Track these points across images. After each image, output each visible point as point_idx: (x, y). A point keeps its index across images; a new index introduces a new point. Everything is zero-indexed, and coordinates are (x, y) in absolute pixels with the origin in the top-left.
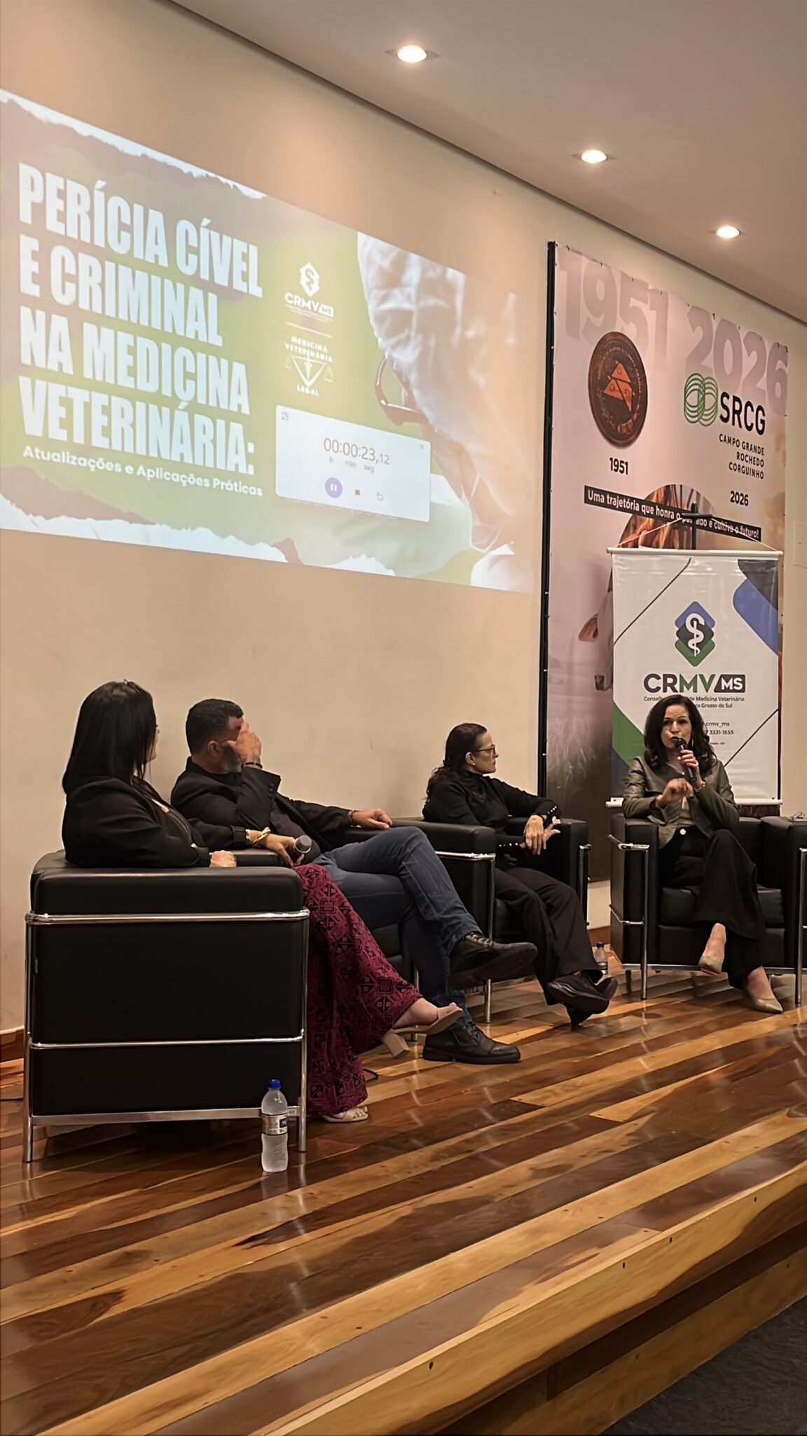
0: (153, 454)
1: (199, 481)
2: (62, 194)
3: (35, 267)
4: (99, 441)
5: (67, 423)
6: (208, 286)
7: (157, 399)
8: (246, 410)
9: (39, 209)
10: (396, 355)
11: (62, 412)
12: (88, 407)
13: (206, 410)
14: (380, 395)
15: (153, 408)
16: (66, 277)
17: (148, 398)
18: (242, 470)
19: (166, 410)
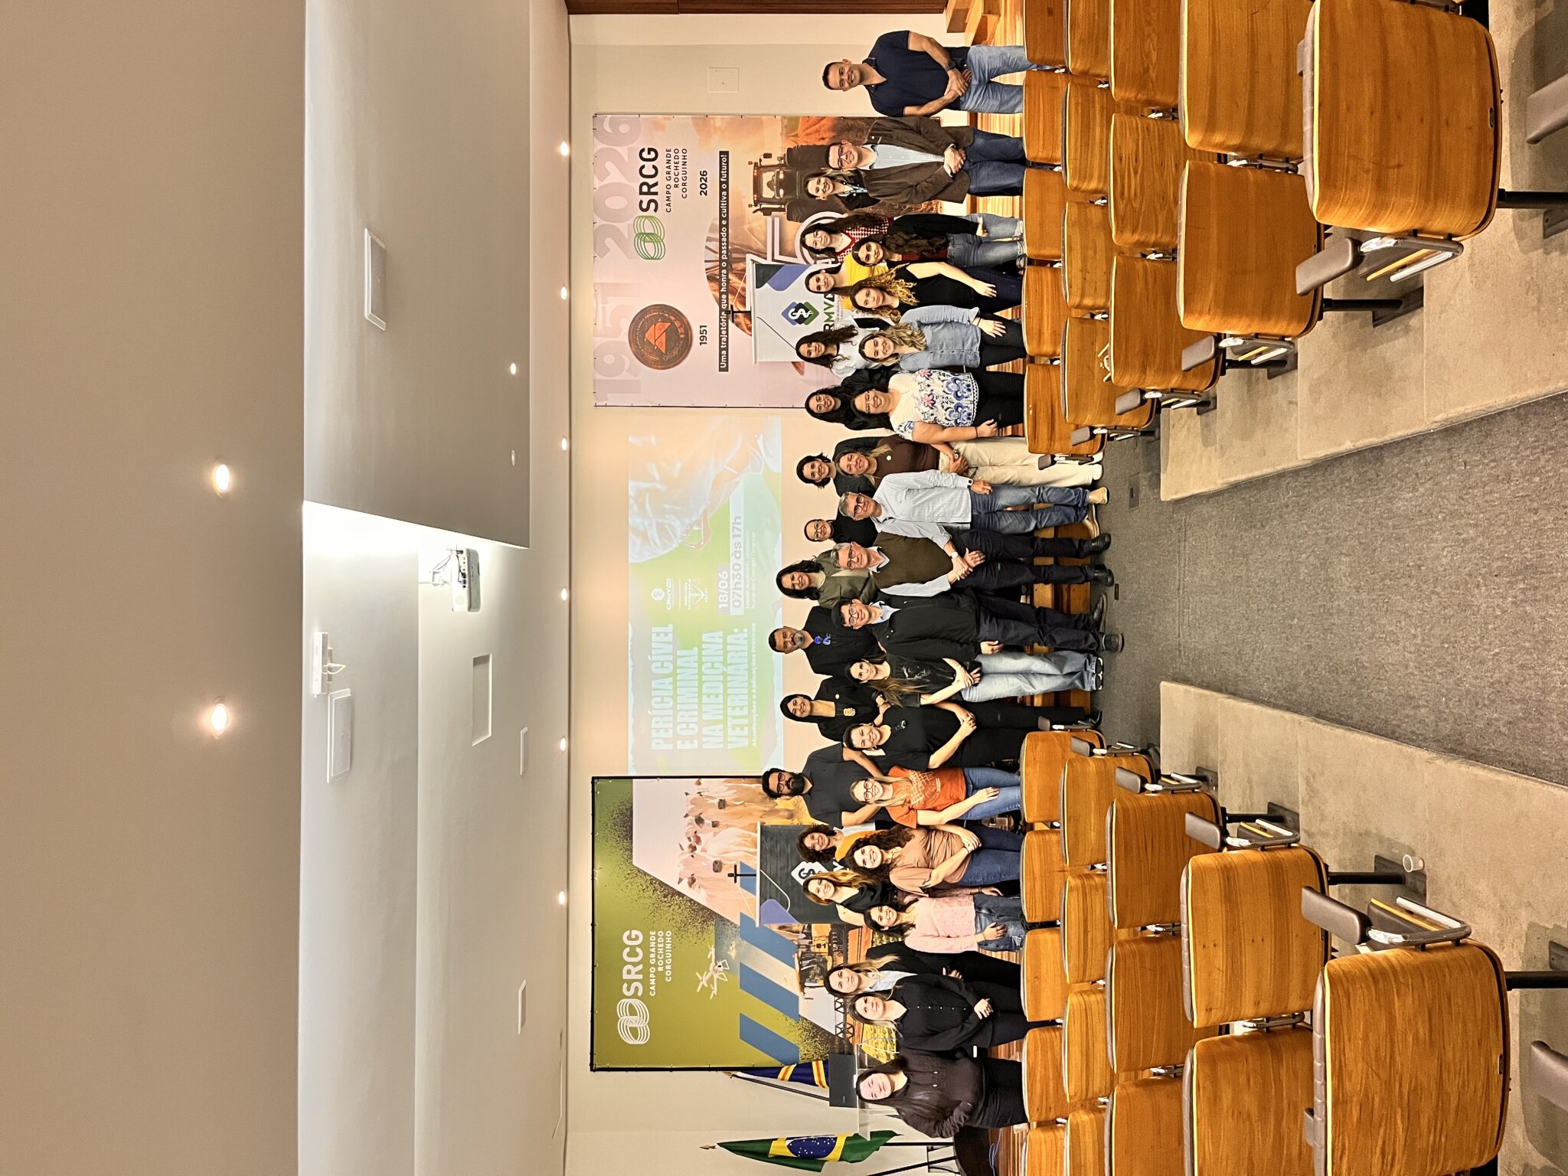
0: (746, 685)
1: (754, 660)
2: (658, 730)
3: (687, 742)
4: (745, 712)
5: (742, 727)
6: (676, 657)
7: (725, 682)
8: (721, 633)
9: (667, 741)
10: (679, 534)
11: (738, 728)
12: (734, 717)
13: (725, 656)
14: (699, 546)
15: (729, 685)
16: (688, 728)
17: (725, 688)
18: (746, 635)
19: (729, 678)
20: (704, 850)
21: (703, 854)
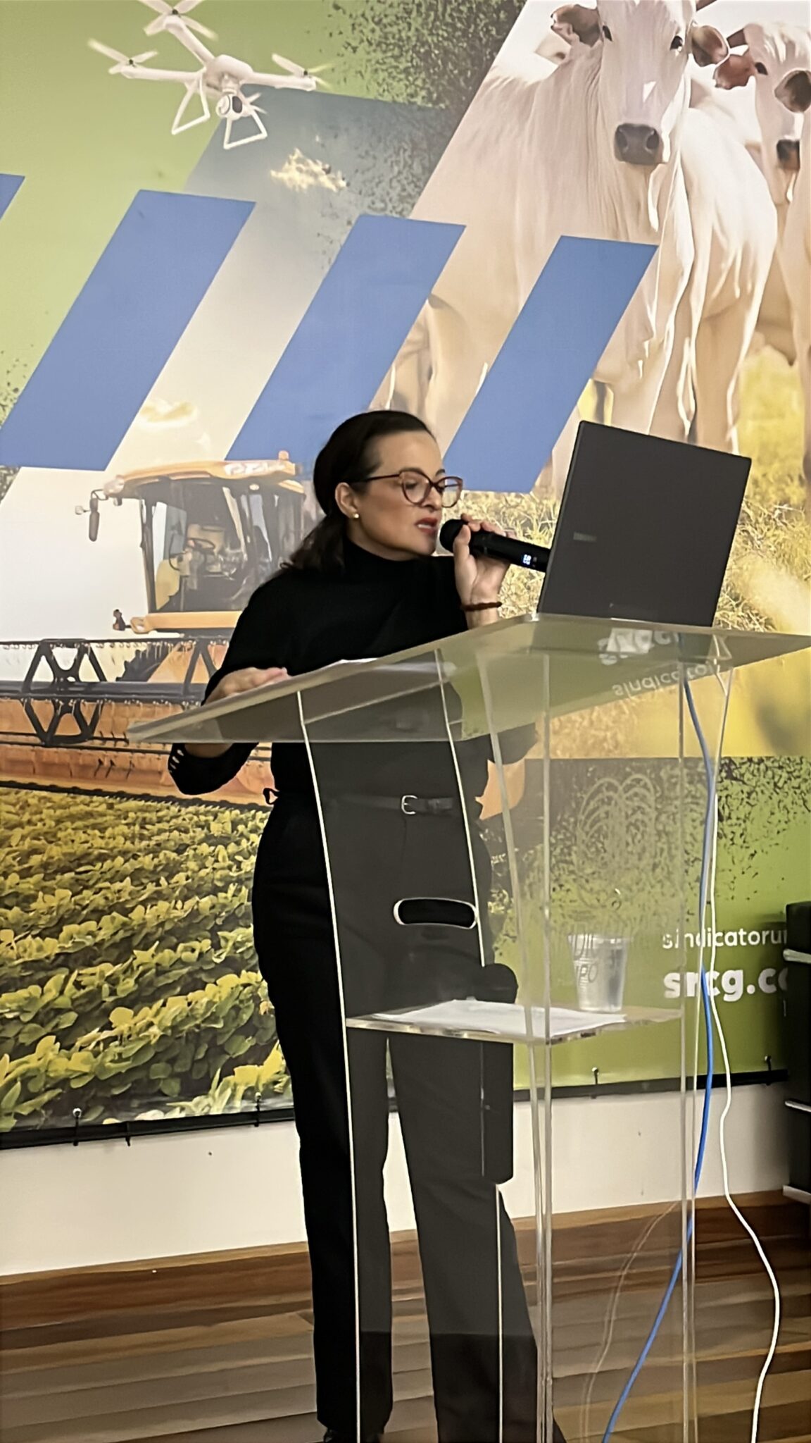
20: (697, 97)
21: (683, 92)
